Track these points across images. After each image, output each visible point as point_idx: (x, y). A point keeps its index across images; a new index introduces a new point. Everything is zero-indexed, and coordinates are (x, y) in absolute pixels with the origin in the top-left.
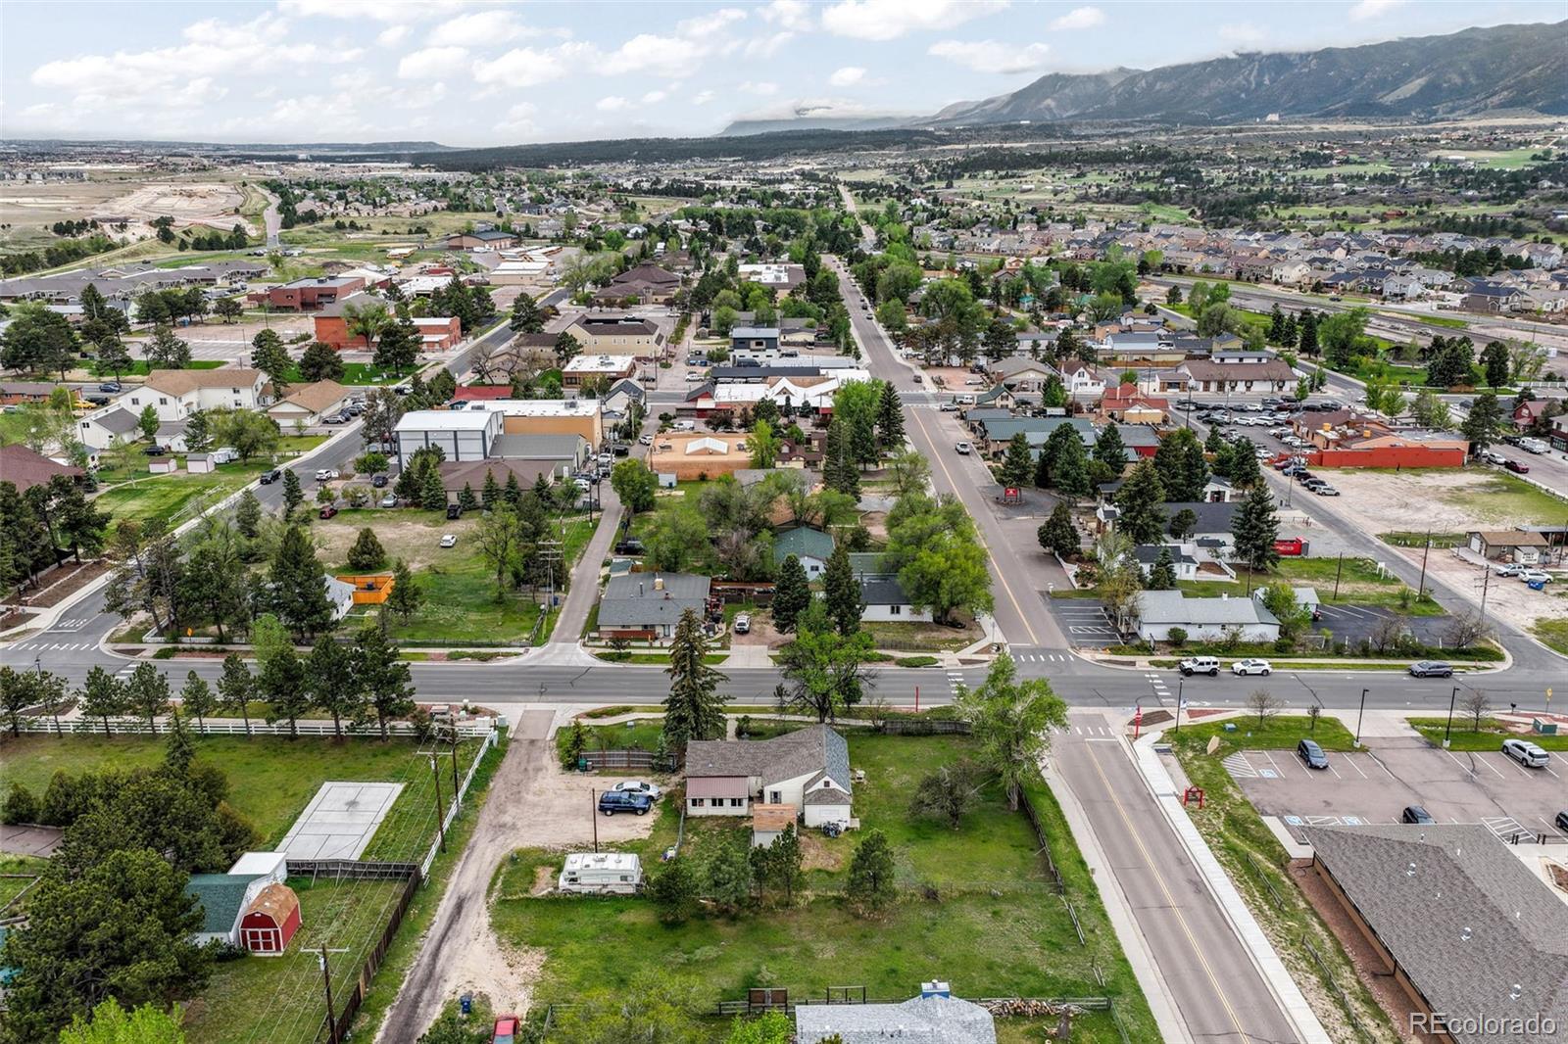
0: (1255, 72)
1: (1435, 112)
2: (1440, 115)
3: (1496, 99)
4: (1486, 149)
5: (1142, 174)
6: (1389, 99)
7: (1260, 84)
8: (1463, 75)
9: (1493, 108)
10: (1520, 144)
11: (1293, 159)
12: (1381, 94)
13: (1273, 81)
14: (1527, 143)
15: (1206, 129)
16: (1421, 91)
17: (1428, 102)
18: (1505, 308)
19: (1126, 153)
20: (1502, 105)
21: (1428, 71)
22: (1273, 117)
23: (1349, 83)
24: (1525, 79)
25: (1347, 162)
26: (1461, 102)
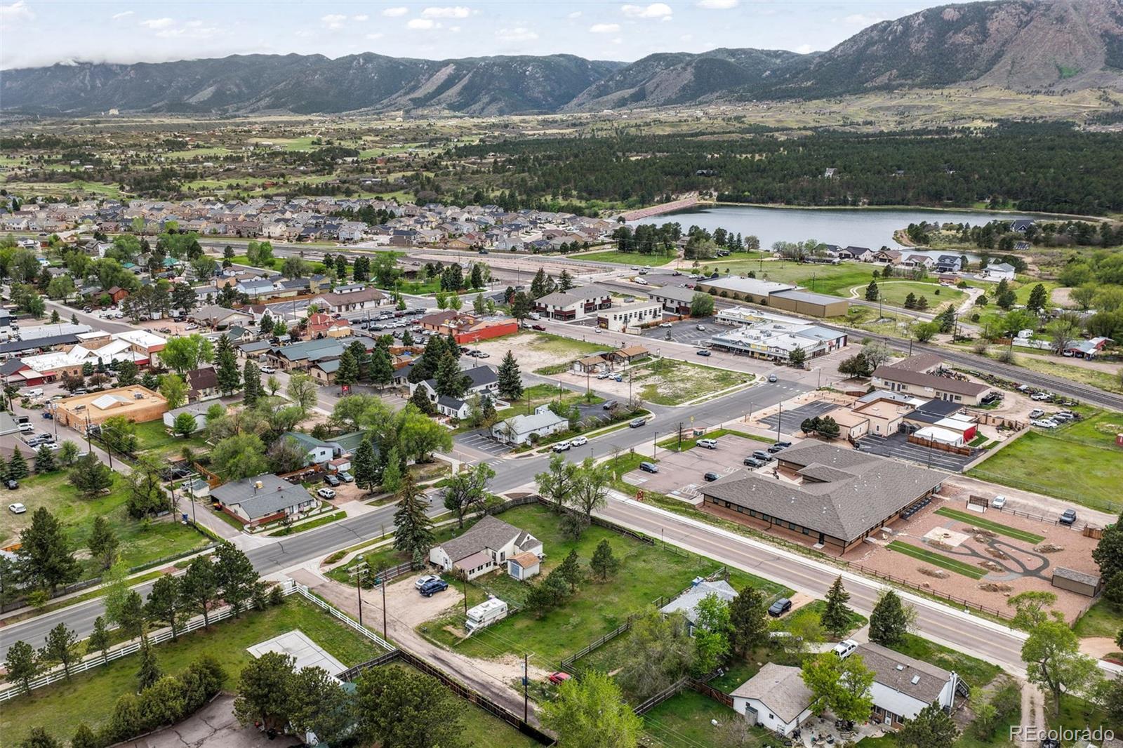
0: (88, 78)
1: (227, 111)
2: (230, 113)
3: (263, 103)
4: (282, 137)
5: (46, 157)
6: (193, 100)
7: (94, 87)
8: (237, 86)
9: (264, 108)
10: (300, 134)
11: (160, 145)
12: (186, 97)
13: (104, 85)
14: (304, 134)
15: (71, 120)
16: (214, 96)
17: (220, 101)
18: (415, 242)
19: (23, 141)
20: (268, 107)
21: (215, 82)
22: (114, 112)
23: (161, 88)
24: (277, 91)
25: (198, 146)
26: (242, 104)
